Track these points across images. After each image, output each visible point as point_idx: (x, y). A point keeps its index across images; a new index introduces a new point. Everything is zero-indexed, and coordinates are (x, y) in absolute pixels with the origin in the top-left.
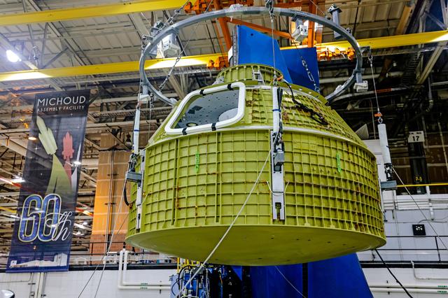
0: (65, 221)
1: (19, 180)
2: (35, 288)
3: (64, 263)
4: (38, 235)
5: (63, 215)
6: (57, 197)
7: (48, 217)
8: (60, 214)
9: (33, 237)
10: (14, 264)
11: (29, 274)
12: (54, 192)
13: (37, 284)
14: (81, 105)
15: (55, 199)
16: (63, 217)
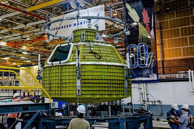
0: (151, 57)
2: (142, 91)
3: (156, 78)
4: (138, 64)
5: (150, 53)
6: (144, 44)
8: (148, 53)
9: (135, 66)
11: (138, 84)
12: (142, 42)
13: (143, 88)
15: (144, 45)
16: (150, 54)
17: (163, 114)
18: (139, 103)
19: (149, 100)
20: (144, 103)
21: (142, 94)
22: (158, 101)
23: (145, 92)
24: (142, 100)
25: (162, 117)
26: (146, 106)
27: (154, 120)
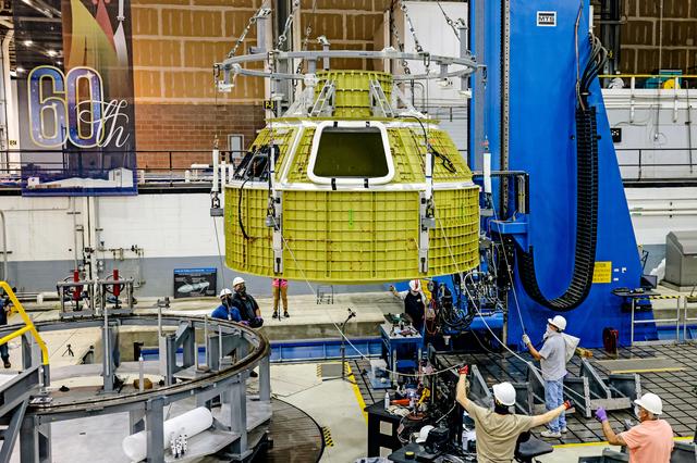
0: (116, 115)
2: (82, 220)
3: (128, 183)
4: (68, 136)
5: (110, 104)
6: (92, 72)
9: (59, 139)
10: (34, 182)
13: (84, 212)
15: (89, 76)
16: (112, 107)
17: (144, 283)
18: (71, 257)
19: (106, 247)
20: (89, 257)
21: (82, 230)
22: (133, 249)
23: (93, 223)
24: (80, 247)
26: (93, 266)
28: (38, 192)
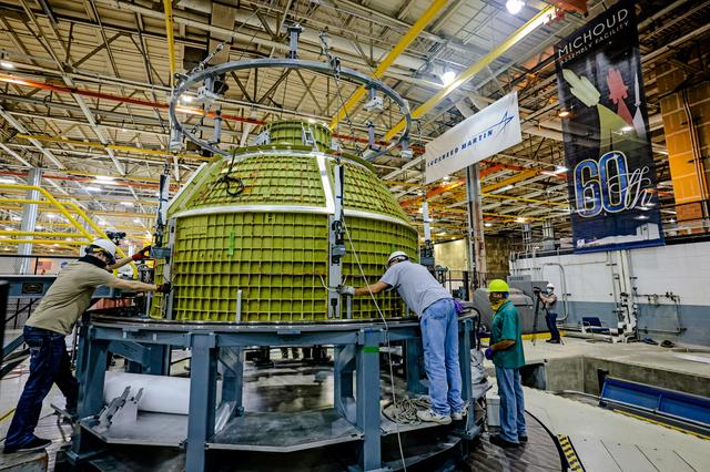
0: (639, 182)
1: (562, 169)
2: (618, 270)
3: (655, 236)
4: (603, 206)
6: (618, 154)
7: (611, 182)
8: (628, 174)
9: (596, 210)
10: (581, 243)
12: (611, 150)
13: (619, 263)
14: (622, 22)
15: (615, 157)
16: (636, 175)
17: (685, 329)
18: (611, 300)
19: (640, 292)
20: (626, 301)
21: (618, 278)
22: (668, 296)
23: (626, 273)
24: (618, 293)
25: (683, 337)
26: (630, 308)
27: (656, 344)
28: (585, 250)
